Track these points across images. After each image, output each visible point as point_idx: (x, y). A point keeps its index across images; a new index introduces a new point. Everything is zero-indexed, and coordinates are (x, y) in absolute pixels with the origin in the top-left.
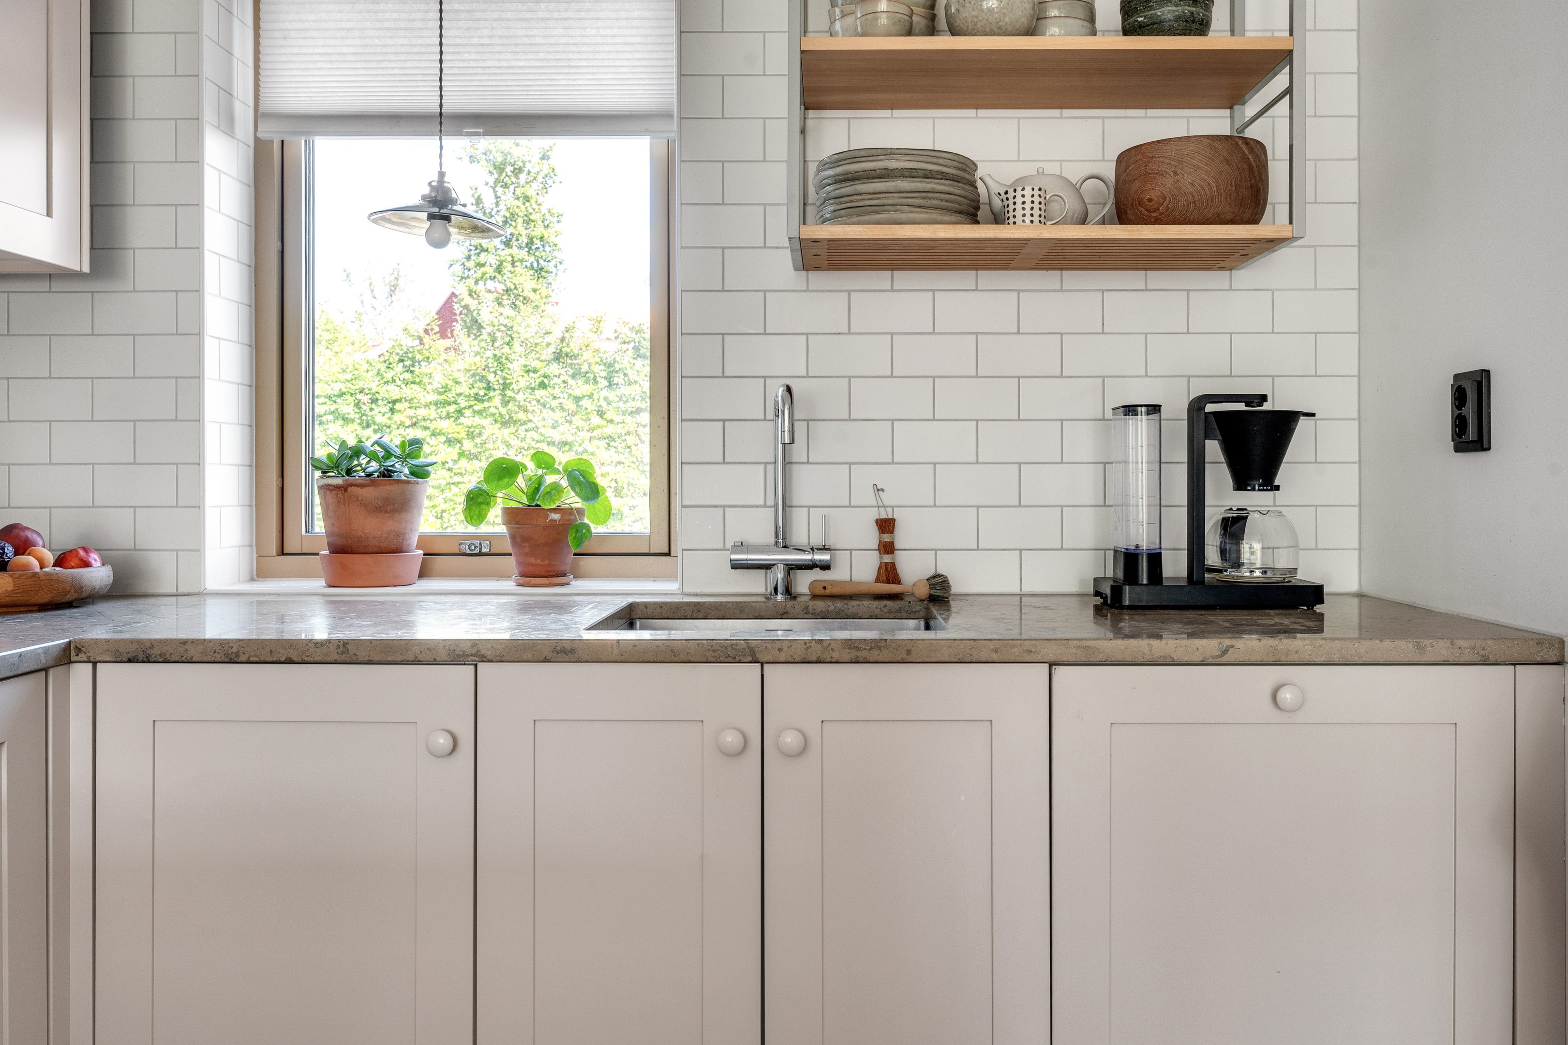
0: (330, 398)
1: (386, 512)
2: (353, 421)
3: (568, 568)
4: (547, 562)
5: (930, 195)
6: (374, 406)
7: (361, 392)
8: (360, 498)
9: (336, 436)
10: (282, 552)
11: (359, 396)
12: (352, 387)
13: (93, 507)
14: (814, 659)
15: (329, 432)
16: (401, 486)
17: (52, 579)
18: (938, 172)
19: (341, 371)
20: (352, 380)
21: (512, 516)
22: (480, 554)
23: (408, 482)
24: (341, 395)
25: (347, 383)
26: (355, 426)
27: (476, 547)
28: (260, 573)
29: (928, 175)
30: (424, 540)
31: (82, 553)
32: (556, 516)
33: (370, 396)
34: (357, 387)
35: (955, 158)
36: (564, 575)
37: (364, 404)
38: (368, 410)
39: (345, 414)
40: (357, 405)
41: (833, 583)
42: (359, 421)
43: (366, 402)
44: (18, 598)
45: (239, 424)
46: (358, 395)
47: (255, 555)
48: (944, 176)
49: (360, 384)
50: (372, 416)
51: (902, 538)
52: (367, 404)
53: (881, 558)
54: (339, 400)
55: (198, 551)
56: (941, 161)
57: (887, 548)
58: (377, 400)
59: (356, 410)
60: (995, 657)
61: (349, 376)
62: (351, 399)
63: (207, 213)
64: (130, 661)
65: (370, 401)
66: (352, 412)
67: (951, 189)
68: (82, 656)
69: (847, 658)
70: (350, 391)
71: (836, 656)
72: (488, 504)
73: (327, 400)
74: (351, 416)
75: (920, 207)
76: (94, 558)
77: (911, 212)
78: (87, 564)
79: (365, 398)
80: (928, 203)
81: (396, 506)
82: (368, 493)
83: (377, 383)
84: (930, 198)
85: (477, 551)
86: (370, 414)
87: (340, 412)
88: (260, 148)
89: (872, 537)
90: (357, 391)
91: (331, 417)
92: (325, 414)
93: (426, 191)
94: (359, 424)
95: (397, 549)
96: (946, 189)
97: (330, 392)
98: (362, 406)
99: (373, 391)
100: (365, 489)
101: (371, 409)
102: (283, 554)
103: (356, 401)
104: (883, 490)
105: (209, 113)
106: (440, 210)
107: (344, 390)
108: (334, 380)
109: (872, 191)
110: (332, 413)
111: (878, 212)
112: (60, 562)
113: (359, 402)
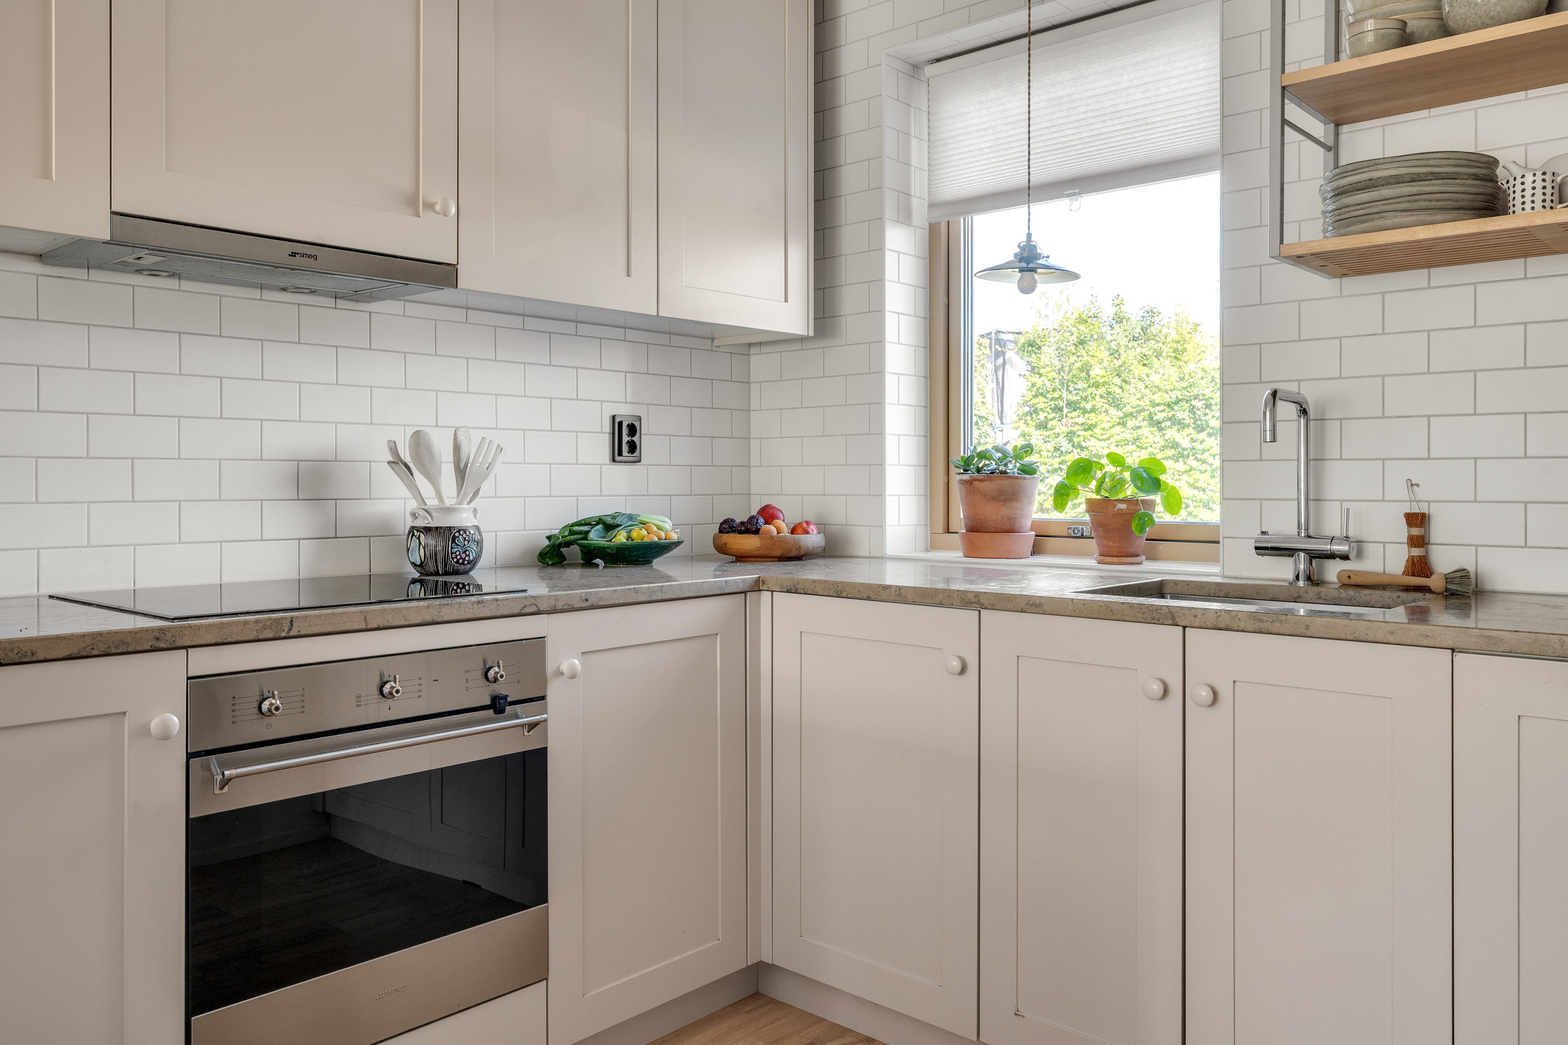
0: (1169, 405)
1: (1000, 501)
2: (1188, 426)
3: (1140, 551)
4: (1117, 544)
5: (1417, 197)
6: (1208, 411)
7: (1195, 399)
8: (981, 490)
9: (1172, 440)
10: (948, 531)
11: (1194, 403)
12: (1188, 394)
14: (1223, 626)
15: (1167, 437)
16: (1011, 481)
17: (783, 541)
18: (1427, 174)
19: (1179, 380)
20: (1188, 387)
21: (1093, 506)
22: (1082, 537)
23: (1017, 478)
24: (1178, 401)
25: (1183, 391)
26: (1190, 430)
27: (1078, 531)
28: (933, 546)
29: (1414, 179)
30: (1035, 525)
31: (805, 525)
32: (1123, 506)
33: (1204, 402)
34: (1192, 394)
35: (1463, 156)
36: (1137, 556)
37: (1198, 409)
38: (1202, 415)
39: (1181, 420)
40: (1192, 410)
41: (1357, 573)
42: (1193, 426)
43: (1200, 407)
44: (767, 553)
45: (915, 436)
46: (1193, 401)
47: (929, 533)
48: (1436, 176)
49: (1195, 391)
50: (1206, 421)
51: (1438, 532)
52: (1201, 410)
53: (1409, 551)
54: (1175, 408)
55: (881, 526)
56: (1431, 162)
58: (1211, 405)
59: (1191, 416)
60: (1391, 638)
61: (1184, 385)
62: (1186, 406)
63: (889, 286)
64: (788, 592)
65: (1204, 407)
66: (1188, 418)
67: (1444, 189)
68: (765, 587)
69: (1252, 628)
70: (1186, 398)
71: (1242, 625)
72: (1068, 495)
73: (1166, 407)
74: (1187, 422)
75: (1405, 211)
76: (813, 528)
77: (1396, 217)
78: (807, 532)
79: (1199, 404)
80: (1416, 205)
81: (1008, 496)
82: (988, 486)
83: (1211, 389)
84: (1416, 201)
85: (1079, 534)
86: (1204, 418)
87: (1177, 418)
90: (1192, 398)
91: (1168, 423)
92: (1164, 421)
93: (1017, 250)
94: (1194, 428)
95: (1010, 529)
96: (1437, 189)
97: (1168, 400)
98: (1197, 412)
99: (1207, 397)
100: (984, 483)
101: (1206, 414)
102: (949, 533)
103: (1191, 407)
104: (1418, 485)
105: (890, 213)
106: (1028, 264)
107: (1180, 397)
108: (1172, 389)
109: (1358, 202)
110: (1170, 419)
111: (1363, 222)
112: (793, 531)
113: (1193, 408)
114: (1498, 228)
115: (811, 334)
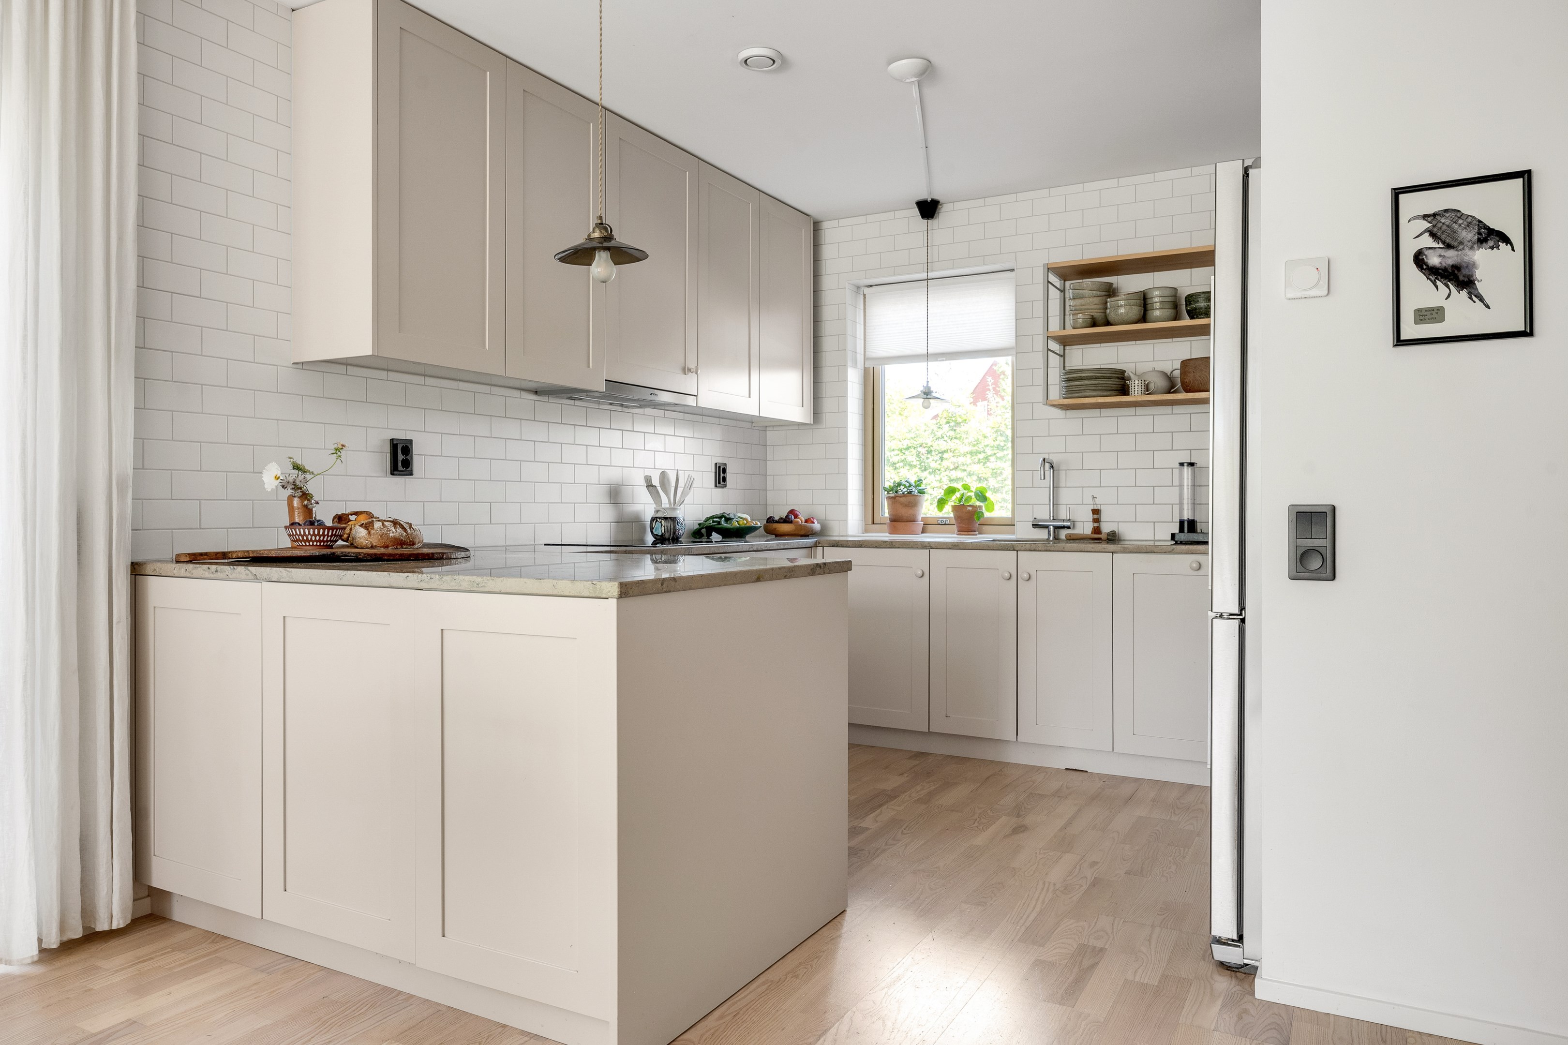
1: (910, 507)
2: (915, 466)
3: (976, 529)
4: (967, 526)
5: (1098, 385)
6: (929, 456)
7: (921, 446)
8: (901, 502)
9: (905, 477)
10: (874, 521)
11: (920, 449)
12: (915, 443)
13: (812, 505)
14: (1033, 549)
15: (900, 474)
16: (914, 497)
17: (805, 527)
18: (1101, 376)
19: (908, 432)
20: (915, 437)
21: (955, 508)
22: (945, 524)
23: (917, 496)
24: (908, 448)
25: (912, 440)
26: (917, 470)
28: (866, 531)
29: (1096, 378)
30: (923, 519)
31: (812, 519)
32: (970, 508)
33: (926, 449)
34: (918, 443)
35: (1114, 370)
36: (975, 531)
37: (923, 454)
38: (925, 459)
39: (910, 462)
40: (918, 455)
41: (1073, 534)
42: (919, 466)
43: (924, 453)
44: (797, 532)
46: (919, 448)
47: (864, 524)
48: (1104, 377)
49: (920, 441)
50: (928, 463)
51: (1104, 517)
52: (925, 455)
53: (1093, 525)
54: (907, 452)
55: (846, 520)
56: (1103, 372)
57: (1097, 520)
58: (931, 451)
59: (918, 459)
60: (1093, 550)
61: (912, 436)
62: (914, 451)
63: (849, 399)
64: (832, 546)
65: (926, 452)
66: (915, 460)
67: (1107, 382)
69: (1043, 549)
70: (914, 445)
71: (1040, 548)
72: (945, 503)
73: (899, 452)
74: (914, 463)
75: (1093, 390)
76: (816, 522)
77: (1090, 392)
78: (814, 523)
79: (923, 451)
80: (1097, 388)
81: (913, 504)
82: (903, 499)
83: (931, 439)
84: (1097, 387)
85: (944, 523)
86: (926, 461)
87: (907, 461)
88: (866, 370)
89: (1090, 516)
90: (918, 446)
91: (901, 464)
92: (898, 462)
93: (922, 389)
94: (919, 468)
95: (912, 520)
96: (1104, 382)
97: (901, 447)
98: (921, 456)
99: (929, 445)
100: (901, 498)
101: (928, 458)
102: (874, 524)
103: (918, 453)
104: (1096, 498)
105: (849, 363)
106: (927, 396)
107: (910, 445)
109: (1075, 385)
110: (902, 461)
111: (1078, 393)
112: (806, 521)
113: (919, 453)
114: (1126, 400)
115: (812, 423)
